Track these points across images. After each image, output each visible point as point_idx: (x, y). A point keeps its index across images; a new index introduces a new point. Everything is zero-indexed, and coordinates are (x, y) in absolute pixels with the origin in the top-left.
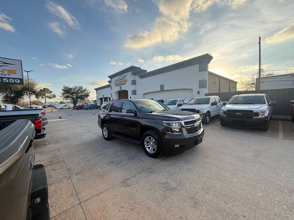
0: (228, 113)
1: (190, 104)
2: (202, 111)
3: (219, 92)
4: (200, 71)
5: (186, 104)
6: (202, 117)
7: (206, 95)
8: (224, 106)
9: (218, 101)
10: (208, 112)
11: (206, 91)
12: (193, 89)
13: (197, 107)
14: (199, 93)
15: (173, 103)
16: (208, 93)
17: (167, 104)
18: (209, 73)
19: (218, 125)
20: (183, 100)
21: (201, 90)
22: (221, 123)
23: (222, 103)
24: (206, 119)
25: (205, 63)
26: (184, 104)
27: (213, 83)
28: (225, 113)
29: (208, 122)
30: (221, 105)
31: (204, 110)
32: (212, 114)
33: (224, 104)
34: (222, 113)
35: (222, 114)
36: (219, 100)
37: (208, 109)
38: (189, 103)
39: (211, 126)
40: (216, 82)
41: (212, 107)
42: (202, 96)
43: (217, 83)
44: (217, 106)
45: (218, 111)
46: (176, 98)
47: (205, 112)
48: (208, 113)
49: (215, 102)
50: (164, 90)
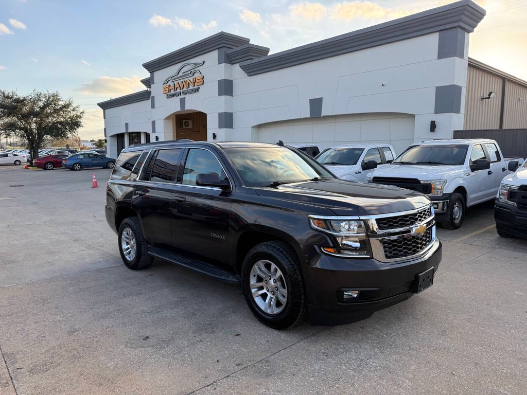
0: (523, 197)
1: (402, 163)
2: (439, 187)
3: (498, 128)
4: (441, 55)
5: (390, 162)
6: (440, 205)
7: (458, 134)
8: (513, 174)
9: (493, 157)
10: (461, 190)
11: (457, 121)
12: (413, 116)
13: (423, 173)
14: (433, 126)
15: (349, 157)
16: (462, 129)
17: (327, 160)
18: (469, 65)
19: (487, 232)
20: (380, 150)
21: (440, 119)
22: (498, 227)
23: (505, 162)
24: (452, 214)
25: (459, 30)
26: (384, 162)
27: (483, 99)
28: (512, 194)
29: (457, 222)
30: (504, 170)
31: (445, 182)
32: (473, 199)
33: (513, 167)
34: (503, 194)
35: (504, 199)
36: (497, 153)
37: (460, 182)
38: (398, 161)
39: (465, 237)
40: (490, 93)
41: (473, 174)
42: (445, 139)
43: (496, 97)
44: (490, 173)
45: (493, 190)
46: (360, 142)
47: (449, 189)
48: (459, 195)
49: (485, 158)
50: (323, 114)
